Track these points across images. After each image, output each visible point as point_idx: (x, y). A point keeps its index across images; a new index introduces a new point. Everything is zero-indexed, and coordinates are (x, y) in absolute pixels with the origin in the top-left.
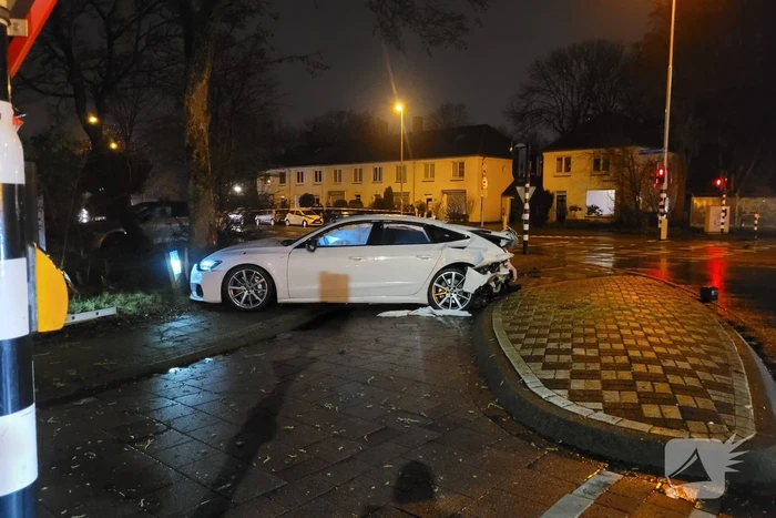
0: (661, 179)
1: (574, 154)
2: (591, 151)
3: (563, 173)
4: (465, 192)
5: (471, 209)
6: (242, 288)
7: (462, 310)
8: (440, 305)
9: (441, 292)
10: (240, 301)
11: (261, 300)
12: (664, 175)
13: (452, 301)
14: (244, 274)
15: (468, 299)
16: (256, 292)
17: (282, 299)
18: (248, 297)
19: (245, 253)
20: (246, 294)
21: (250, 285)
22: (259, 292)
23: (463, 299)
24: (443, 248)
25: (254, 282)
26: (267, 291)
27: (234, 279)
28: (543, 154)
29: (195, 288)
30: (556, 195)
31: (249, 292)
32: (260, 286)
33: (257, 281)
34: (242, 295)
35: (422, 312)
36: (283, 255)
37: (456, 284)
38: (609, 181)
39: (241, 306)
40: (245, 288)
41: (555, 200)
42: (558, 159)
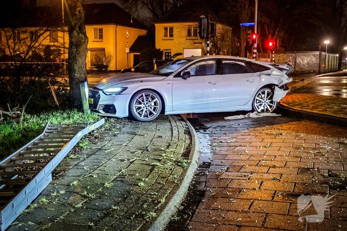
0: (254, 41)
1: (175, 25)
2: (186, 24)
3: (168, 37)
4: (104, 49)
5: (109, 62)
6: (142, 106)
7: (272, 113)
8: (259, 111)
9: (259, 103)
10: (141, 115)
11: (155, 114)
12: (256, 39)
13: (266, 107)
14: (144, 96)
15: (275, 106)
16: (151, 108)
17: (168, 112)
18: (146, 111)
19: (142, 82)
20: (145, 109)
21: (147, 103)
22: (153, 108)
23: (271, 107)
24: (260, 76)
25: (149, 101)
26: (159, 107)
27: (137, 99)
28: (155, 25)
29: (102, 108)
30: (164, 51)
31: (147, 108)
32: (153, 104)
33: (150, 100)
34: (142, 111)
35: (253, 115)
36: (169, 82)
37: (267, 97)
38: (198, 43)
39: (142, 118)
40: (144, 106)
41: (164, 55)
42: (165, 28)
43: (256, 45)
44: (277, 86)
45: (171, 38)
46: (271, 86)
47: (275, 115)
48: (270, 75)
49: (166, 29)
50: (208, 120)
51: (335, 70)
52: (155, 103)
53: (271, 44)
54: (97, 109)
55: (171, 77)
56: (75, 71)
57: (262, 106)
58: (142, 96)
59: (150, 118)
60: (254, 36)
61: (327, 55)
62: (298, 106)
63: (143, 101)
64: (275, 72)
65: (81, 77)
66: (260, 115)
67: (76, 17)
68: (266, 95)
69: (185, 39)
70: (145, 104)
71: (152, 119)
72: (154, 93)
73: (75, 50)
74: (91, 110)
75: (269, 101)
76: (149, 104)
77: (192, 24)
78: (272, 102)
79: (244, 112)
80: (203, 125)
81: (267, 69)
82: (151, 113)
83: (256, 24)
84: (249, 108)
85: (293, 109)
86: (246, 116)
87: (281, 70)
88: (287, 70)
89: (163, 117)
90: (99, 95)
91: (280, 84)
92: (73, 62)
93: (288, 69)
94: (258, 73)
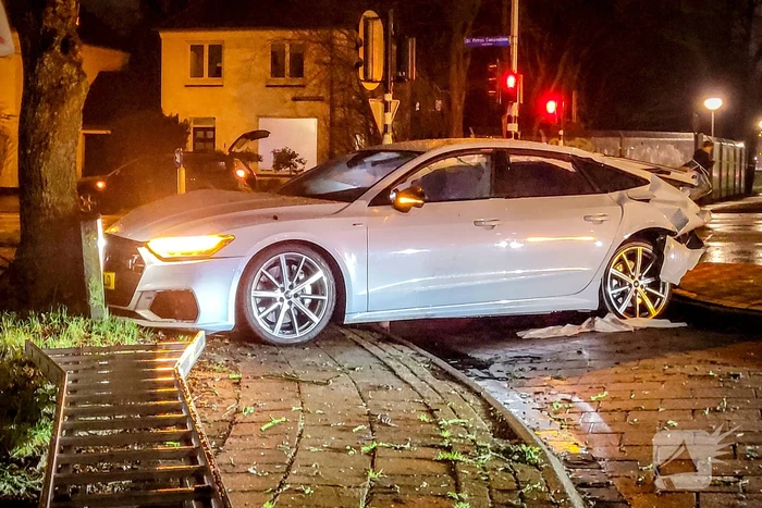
0: (509, 96)
2: (270, 35)
3: (206, 78)
6: (278, 294)
7: (657, 317)
8: (621, 311)
9: (617, 286)
10: (272, 324)
11: (316, 320)
12: (515, 88)
13: (639, 301)
14: (283, 262)
15: (664, 296)
16: (302, 301)
17: (353, 315)
18: (289, 312)
19: (276, 218)
20: (286, 307)
21: (291, 287)
22: (308, 301)
23: (653, 298)
24: (620, 202)
25: (298, 281)
26: (328, 299)
27: (262, 274)
28: (162, 35)
29: (149, 302)
30: (192, 125)
31: (290, 303)
32: (309, 290)
33: (302, 277)
34: (277, 311)
35: (604, 325)
36: (355, 220)
37: (642, 270)
38: (307, 99)
39: (276, 334)
40: (282, 295)
41: (190, 138)
42: (194, 48)
43: (514, 111)
44: (672, 233)
45: (215, 81)
46: (653, 236)
47: (666, 323)
48: (648, 201)
49: (197, 50)
50: (470, 340)
51: (737, 192)
52: (317, 289)
53: (551, 107)
54: (131, 307)
55: (361, 204)
56: (42, 184)
57: (629, 297)
58: (277, 263)
59: (300, 335)
60: (511, 82)
61: (717, 144)
62: (734, 298)
63: (280, 279)
64: (665, 192)
65: (63, 204)
66: (627, 326)
67: (54, 12)
68: (639, 265)
69: (262, 84)
70: (287, 289)
71: (306, 338)
72: (315, 255)
73: (47, 115)
74: (113, 312)
75: (649, 281)
76: (297, 289)
77: (290, 34)
78: (656, 285)
79: (575, 317)
80: (465, 356)
81: (639, 182)
82: (303, 319)
83: (516, 40)
84: (592, 303)
85: (721, 306)
86: (584, 327)
87: (678, 184)
88: (692, 186)
89: (338, 331)
90: (140, 260)
91: (679, 228)
92: (35, 154)
93: (694, 182)
94: (615, 195)
